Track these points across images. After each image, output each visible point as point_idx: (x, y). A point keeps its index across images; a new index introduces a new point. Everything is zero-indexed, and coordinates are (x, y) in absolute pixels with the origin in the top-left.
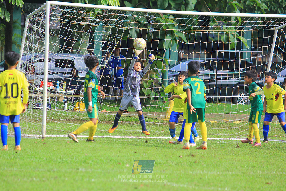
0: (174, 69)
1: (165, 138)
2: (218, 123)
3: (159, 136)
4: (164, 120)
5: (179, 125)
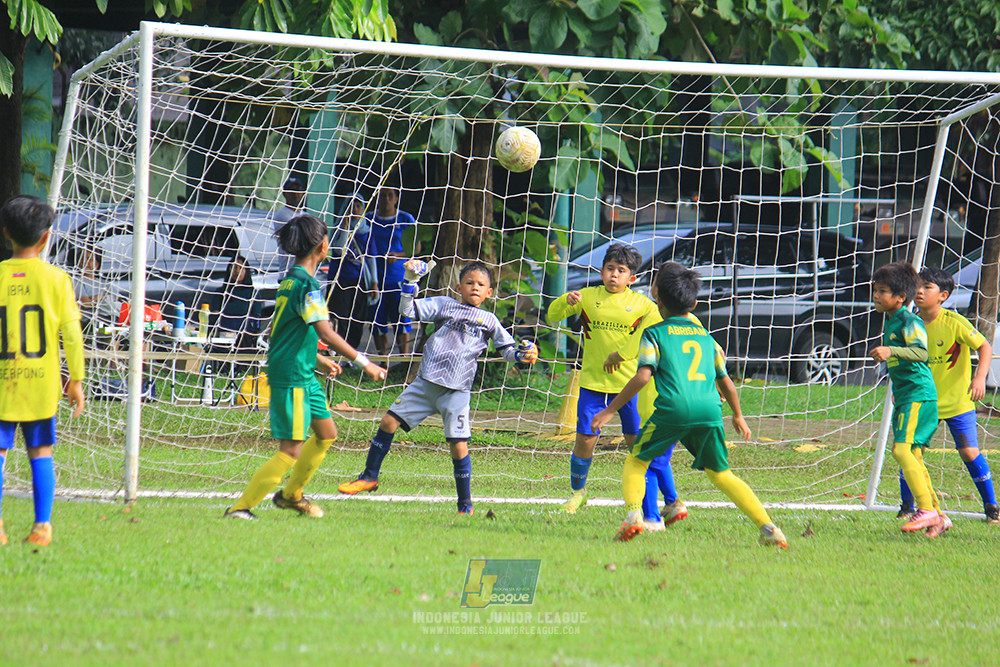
0: (587, 260)
1: (555, 501)
2: (739, 450)
3: (534, 495)
4: (552, 439)
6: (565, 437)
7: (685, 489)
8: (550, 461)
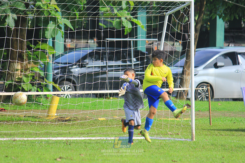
0: (60, 60)
1: (44, 139)
2: (107, 121)
3: (38, 137)
4: (46, 118)
5: (62, 124)
6: (50, 118)
7: (88, 134)
8: (44, 126)
